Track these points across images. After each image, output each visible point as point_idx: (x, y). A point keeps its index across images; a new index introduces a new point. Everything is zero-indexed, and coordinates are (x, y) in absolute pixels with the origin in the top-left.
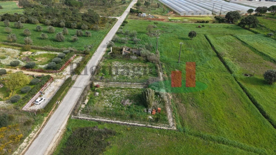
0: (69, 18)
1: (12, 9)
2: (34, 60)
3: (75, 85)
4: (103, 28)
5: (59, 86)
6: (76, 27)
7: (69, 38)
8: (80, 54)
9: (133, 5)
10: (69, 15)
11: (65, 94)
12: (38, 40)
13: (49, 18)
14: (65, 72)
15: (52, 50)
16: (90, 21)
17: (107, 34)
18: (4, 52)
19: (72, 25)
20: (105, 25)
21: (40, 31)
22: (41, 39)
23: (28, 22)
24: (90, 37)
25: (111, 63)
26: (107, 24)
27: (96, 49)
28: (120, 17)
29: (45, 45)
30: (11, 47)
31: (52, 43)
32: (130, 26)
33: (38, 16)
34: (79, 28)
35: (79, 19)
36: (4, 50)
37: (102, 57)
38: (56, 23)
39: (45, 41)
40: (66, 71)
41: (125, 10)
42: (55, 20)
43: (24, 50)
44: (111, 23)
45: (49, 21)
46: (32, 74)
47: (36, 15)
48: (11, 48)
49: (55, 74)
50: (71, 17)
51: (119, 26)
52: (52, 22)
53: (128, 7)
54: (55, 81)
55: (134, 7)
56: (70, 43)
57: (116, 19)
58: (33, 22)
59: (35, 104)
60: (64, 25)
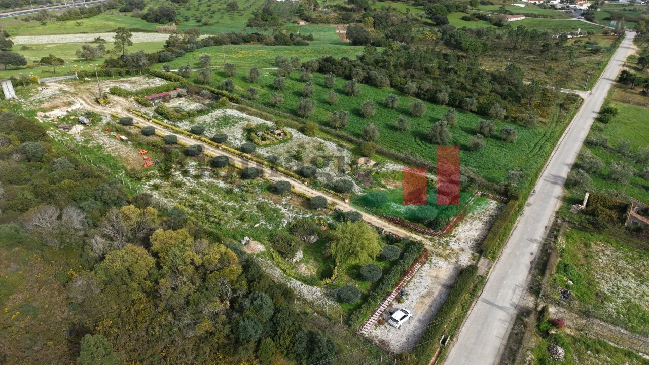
0: (458, 82)
1: (331, 43)
2: (380, 184)
3: (486, 293)
4: (544, 120)
5: (443, 282)
6: (474, 108)
7: (456, 135)
8: (492, 193)
9: (625, 60)
10: (459, 76)
11: (463, 318)
12: (389, 131)
13: (412, 76)
14: (454, 239)
15: (422, 167)
16: (510, 95)
17: (557, 140)
18: (320, 149)
19: (466, 102)
20: (549, 111)
21: (393, 108)
22: (393, 128)
23: (368, 81)
24: (511, 142)
25: (586, 245)
26: (554, 109)
27: (533, 183)
28: (589, 92)
29: (403, 146)
30: (334, 140)
31: (418, 144)
32: (625, 124)
33: (387, 70)
34: (482, 112)
35: (483, 89)
36: (322, 145)
37: (554, 215)
38: (427, 91)
39: (402, 135)
40: (457, 237)
41: (600, 74)
42: (428, 84)
43: (359, 152)
44: (565, 109)
45: (413, 86)
46: (377, 225)
47: (383, 67)
48: (333, 142)
49: (431, 240)
50: (462, 80)
51: (590, 122)
52: (420, 88)
53: (610, 62)
54: (431, 261)
55: (628, 67)
56: (462, 154)
57: (578, 96)
58: (378, 83)
59: (387, 321)
60: (447, 99)
